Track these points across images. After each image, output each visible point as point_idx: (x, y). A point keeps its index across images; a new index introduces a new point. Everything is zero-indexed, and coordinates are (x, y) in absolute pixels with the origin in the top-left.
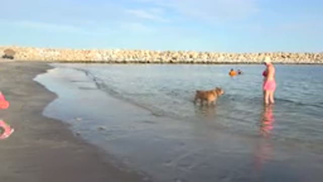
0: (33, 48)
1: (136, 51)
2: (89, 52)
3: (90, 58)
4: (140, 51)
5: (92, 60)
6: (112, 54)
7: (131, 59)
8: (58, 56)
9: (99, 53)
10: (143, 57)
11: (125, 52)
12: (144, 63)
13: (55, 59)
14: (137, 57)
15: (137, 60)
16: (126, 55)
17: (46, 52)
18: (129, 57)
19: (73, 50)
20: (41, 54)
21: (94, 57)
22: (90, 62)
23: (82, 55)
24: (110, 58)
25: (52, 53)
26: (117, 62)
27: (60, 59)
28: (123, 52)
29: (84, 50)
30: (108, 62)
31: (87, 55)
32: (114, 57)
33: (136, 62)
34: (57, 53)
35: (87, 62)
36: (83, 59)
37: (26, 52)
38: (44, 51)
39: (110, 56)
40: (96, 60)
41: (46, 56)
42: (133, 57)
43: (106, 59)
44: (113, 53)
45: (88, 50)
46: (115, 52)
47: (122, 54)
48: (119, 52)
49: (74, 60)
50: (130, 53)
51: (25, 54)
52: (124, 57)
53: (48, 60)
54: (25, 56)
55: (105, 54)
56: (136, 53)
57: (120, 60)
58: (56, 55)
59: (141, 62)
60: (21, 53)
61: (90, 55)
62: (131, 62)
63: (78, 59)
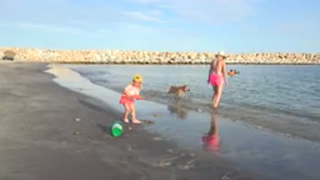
0: (33, 50)
1: (134, 52)
2: (88, 53)
3: (89, 59)
4: (139, 53)
5: (91, 61)
6: (110, 54)
7: (130, 60)
8: (58, 57)
9: (98, 54)
10: (141, 58)
11: (123, 54)
12: (142, 63)
13: (55, 60)
14: (135, 58)
15: (135, 60)
16: (125, 56)
17: (45, 54)
18: (128, 58)
19: (72, 51)
20: (41, 55)
21: (93, 58)
22: (89, 63)
23: (81, 56)
24: (108, 59)
25: (52, 54)
26: (115, 63)
27: (60, 60)
28: (122, 53)
29: (84, 51)
30: (107, 63)
31: (86, 57)
32: (113, 58)
33: (134, 63)
34: (57, 54)
35: (86, 63)
36: (83, 60)
37: (26, 53)
38: (43, 52)
39: (109, 58)
40: (95, 61)
41: (46, 58)
42: (132, 58)
43: (105, 60)
44: (112, 54)
45: (87, 51)
46: (114, 53)
47: (120, 54)
48: (117, 53)
49: (74, 61)
50: (128, 54)
51: (25, 55)
52: (123, 58)
53: (48, 61)
54: (25, 57)
55: (103, 55)
56: (135, 54)
57: (118, 61)
58: (56, 56)
59: (139, 63)
60: (21, 54)
61: (89, 56)
62: (130, 63)
63: (77, 60)
